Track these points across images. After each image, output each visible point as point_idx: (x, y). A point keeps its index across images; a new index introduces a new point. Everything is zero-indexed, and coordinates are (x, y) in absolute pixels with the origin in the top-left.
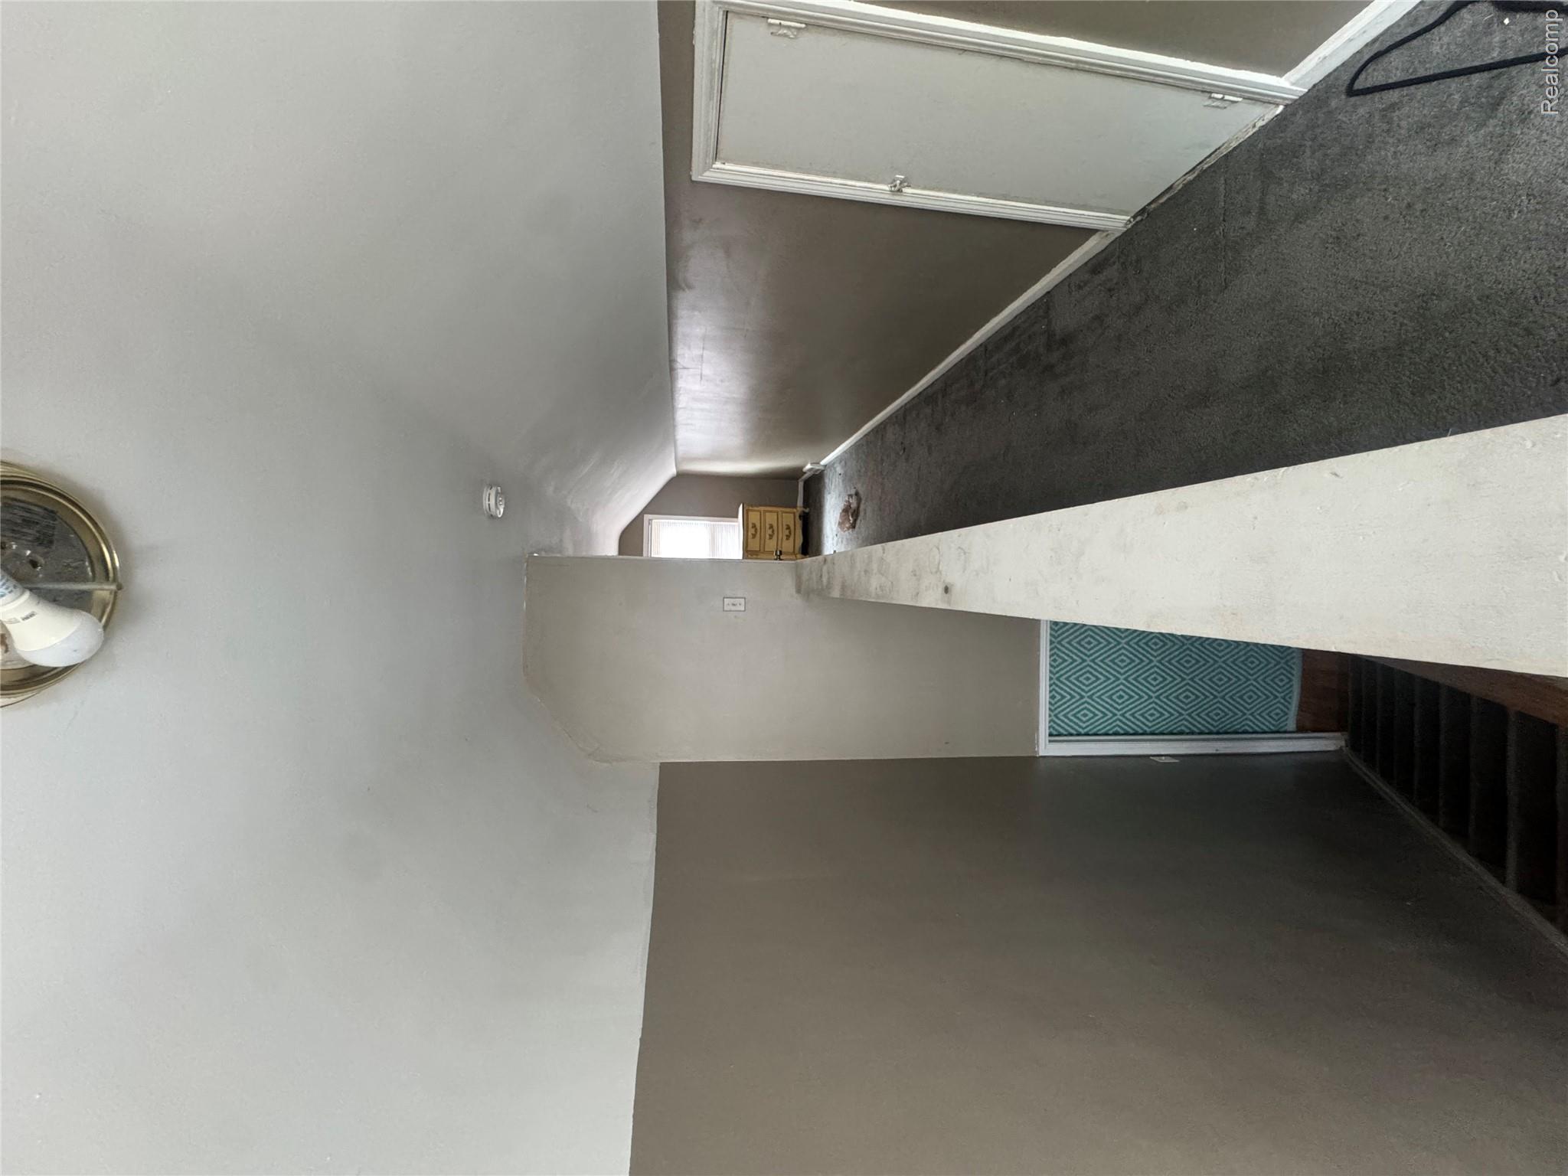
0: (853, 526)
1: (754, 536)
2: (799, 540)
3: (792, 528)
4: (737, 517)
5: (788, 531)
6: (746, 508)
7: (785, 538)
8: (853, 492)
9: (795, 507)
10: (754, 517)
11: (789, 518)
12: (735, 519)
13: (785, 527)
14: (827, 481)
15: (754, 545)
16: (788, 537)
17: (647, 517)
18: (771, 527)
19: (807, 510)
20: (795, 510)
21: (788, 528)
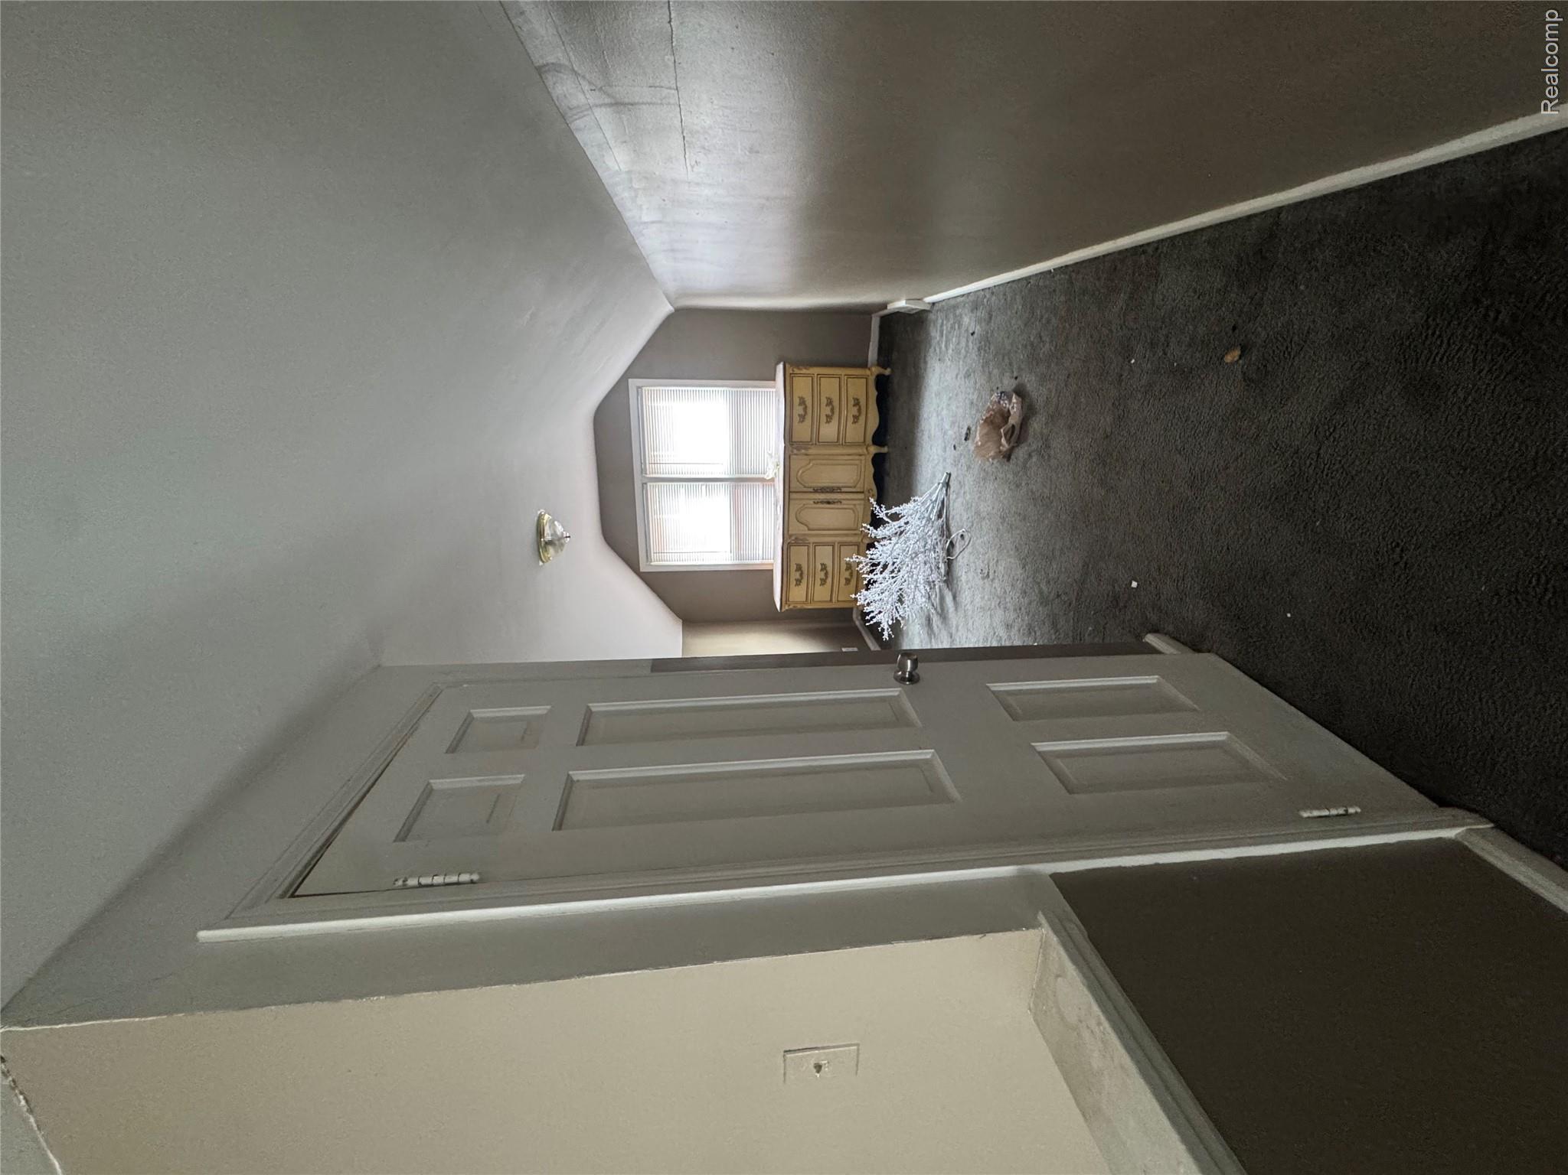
0: (1008, 456)
1: (802, 418)
2: (874, 422)
3: (863, 402)
4: (774, 379)
5: (856, 409)
6: (789, 371)
7: (850, 420)
8: (1009, 384)
9: (864, 365)
10: (802, 386)
11: (860, 386)
12: (771, 383)
13: (852, 402)
14: (934, 333)
15: (803, 432)
16: (856, 418)
17: (633, 383)
18: (830, 402)
19: (888, 372)
20: (868, 372)
21: (857, 403)
